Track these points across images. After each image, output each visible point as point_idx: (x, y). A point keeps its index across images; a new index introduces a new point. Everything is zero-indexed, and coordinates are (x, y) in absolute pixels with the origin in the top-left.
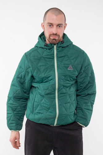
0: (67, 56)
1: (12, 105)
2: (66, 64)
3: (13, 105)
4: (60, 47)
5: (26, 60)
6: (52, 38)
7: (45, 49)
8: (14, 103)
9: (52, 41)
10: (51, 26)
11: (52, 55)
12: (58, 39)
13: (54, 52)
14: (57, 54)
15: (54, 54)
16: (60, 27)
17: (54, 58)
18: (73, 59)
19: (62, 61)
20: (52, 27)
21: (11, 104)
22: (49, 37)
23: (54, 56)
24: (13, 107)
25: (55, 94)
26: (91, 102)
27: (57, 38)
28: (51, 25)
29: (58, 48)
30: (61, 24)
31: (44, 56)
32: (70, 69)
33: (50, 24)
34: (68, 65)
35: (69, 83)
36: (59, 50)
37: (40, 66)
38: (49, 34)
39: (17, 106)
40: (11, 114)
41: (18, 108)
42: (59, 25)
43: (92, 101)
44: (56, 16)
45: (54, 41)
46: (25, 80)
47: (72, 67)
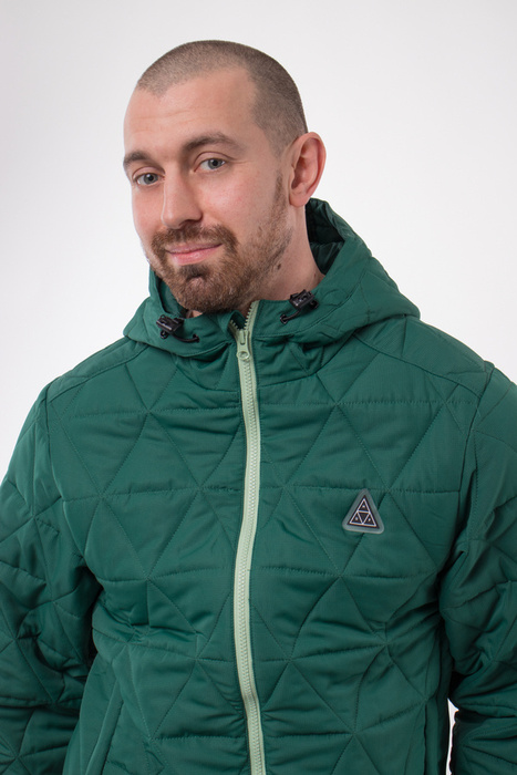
0: (343, 413)
2: (326, 484)
4: (285, 340)
7: (178, 362)
11: (220, 405)
12: (228, 267)
13: (237, 382)
14: (259, 399)
15: (238, 401)
17: (239, 430)
18: (389, 444)
19: (304, 454)
23: (240, 414)
25: (244, 732)
29: (272, 351)
31: (168, 414)
32: (364, 521)
34: (347, 494)
35: (358, 647)
36: (275, 367)
46: (40, 582)
47: (374, 507)
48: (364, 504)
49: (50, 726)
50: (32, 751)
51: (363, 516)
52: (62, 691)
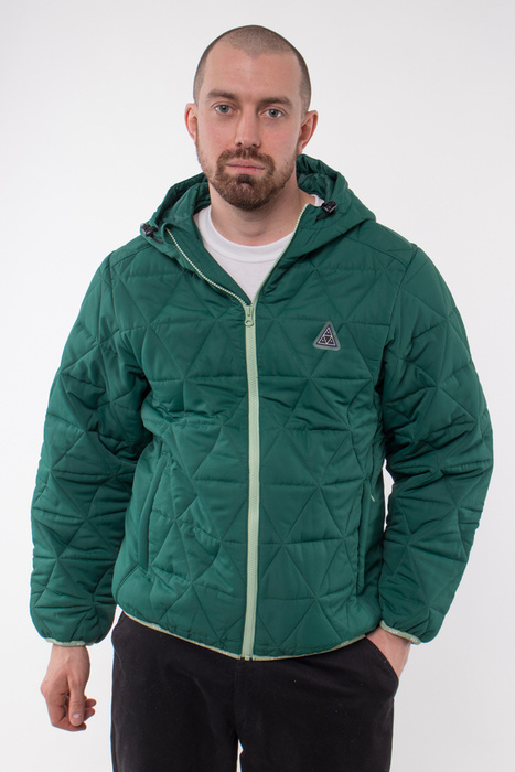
0: (320, 273)
1: (50, 517)
2: (304, 318)
3: (58, 518)
5: (103, 288)
6: (232, 172)
8: (59, 509)
9: (234, 190)
10: (230, 111)
12: (266, 182)
16: (274, 113)
18: (346, 293)
20: (231, 116)
21: (45, 511)
22: (221, 169)
24: (55, 527)
26: (460, 514)
27: (259, 175)
28: (228, 104)
30: (277, 101)
32: (328, 342)
33: (224, 101)
34: (317, 324)
37: (169, 322)
38: (219, 152)
39: (75, 521)
40: (49, 561)
41: (82, 532)
42: (271, 107)
43: (467, 513)
44: (255, 55)
45: (245, 186)
46: (101, 390)
47: (335, 333)
48: (328, 331)
49: (108, 500)
50: (96, 515)
51: (327, 338)
52: (120, 467)
